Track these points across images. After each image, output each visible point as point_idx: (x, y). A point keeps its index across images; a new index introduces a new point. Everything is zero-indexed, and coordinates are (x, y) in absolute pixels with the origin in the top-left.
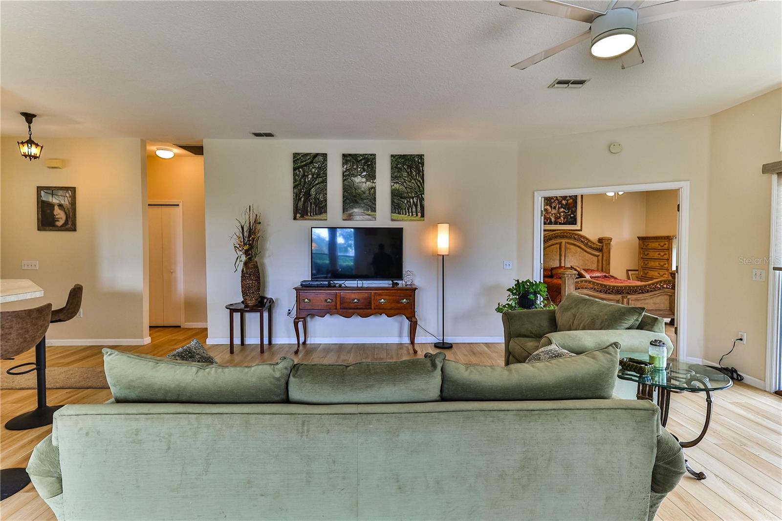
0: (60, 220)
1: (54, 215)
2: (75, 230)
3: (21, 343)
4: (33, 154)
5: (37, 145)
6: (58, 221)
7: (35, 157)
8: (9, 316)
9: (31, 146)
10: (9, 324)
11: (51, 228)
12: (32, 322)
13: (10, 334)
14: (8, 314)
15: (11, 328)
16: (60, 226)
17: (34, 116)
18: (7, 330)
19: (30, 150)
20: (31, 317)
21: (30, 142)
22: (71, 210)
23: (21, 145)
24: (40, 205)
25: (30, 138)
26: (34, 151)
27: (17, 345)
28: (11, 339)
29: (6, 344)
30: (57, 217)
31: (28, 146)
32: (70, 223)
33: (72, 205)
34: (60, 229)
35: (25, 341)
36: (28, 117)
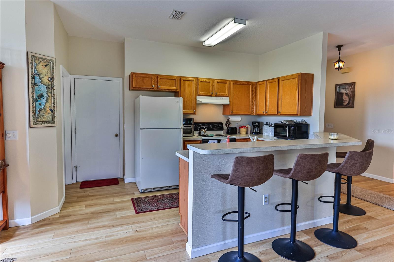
0: (345, 101)
1: (343, 99)
2: (353, 107)
3: (360, 170)
4: (340, 67)
5: (342, 62)
6: (345, 102)
7: (341, 68)
8: (357, 154)
9: (340, 63)
10: (357, 158)
11: (341, 106)
12: (366, 159)
13: (357, 164)
14: (357, 153)
15: (358, 160)
16: (345, 105)
17: (342, 46)
18: (356, 162)
19: (339, 65)
20: (366, 156)
21: (339, 61)
22: (352, 96)
23: (335, 63)
24: (336, 95)
25: (339, 58)
26: (341, 65)
27: (359, 171)
28: (357, 166)
29: (355, 169)
30: (344, 100)
31: (339, 63)
32: (351, 103)
33: (353, 93)
34: (345, 106)
35: (362, 169)
36: (339, 47)
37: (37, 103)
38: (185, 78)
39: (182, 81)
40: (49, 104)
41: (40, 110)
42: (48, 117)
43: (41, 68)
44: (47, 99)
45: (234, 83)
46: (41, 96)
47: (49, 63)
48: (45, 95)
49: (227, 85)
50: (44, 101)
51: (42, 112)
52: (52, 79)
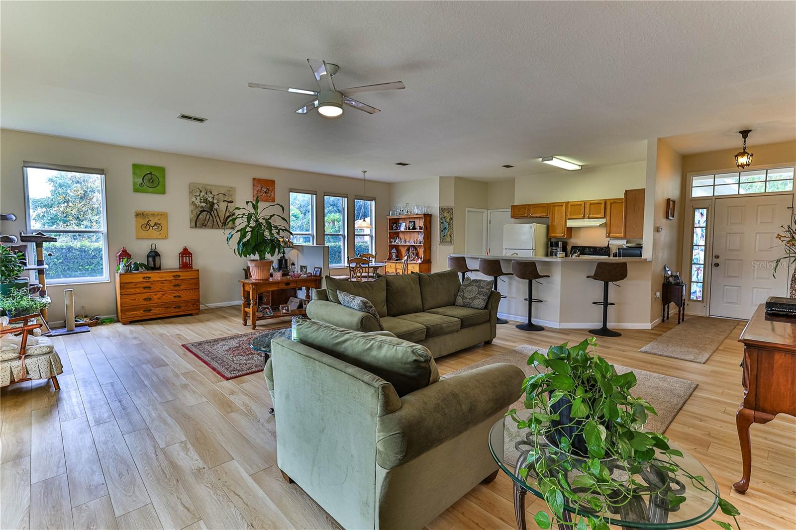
17: (750, 131)
21: (743, 154)
25: (744, 149)
36: (745, 133)
37: (443, 232)
38: (554, 204)
39: (552, 207)
40: (449, 233)
41: (444, 236)
42: (448, 240)
43: (446, 214)
44: (448, 230)
45: (612, 202)
46: (445, 228)
47: (450, 210)
48: (447, 228)
49: (603, 205)
50: (447, 231)
51: (445, 237)
52: (451, 219)
